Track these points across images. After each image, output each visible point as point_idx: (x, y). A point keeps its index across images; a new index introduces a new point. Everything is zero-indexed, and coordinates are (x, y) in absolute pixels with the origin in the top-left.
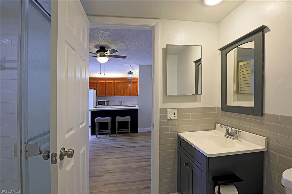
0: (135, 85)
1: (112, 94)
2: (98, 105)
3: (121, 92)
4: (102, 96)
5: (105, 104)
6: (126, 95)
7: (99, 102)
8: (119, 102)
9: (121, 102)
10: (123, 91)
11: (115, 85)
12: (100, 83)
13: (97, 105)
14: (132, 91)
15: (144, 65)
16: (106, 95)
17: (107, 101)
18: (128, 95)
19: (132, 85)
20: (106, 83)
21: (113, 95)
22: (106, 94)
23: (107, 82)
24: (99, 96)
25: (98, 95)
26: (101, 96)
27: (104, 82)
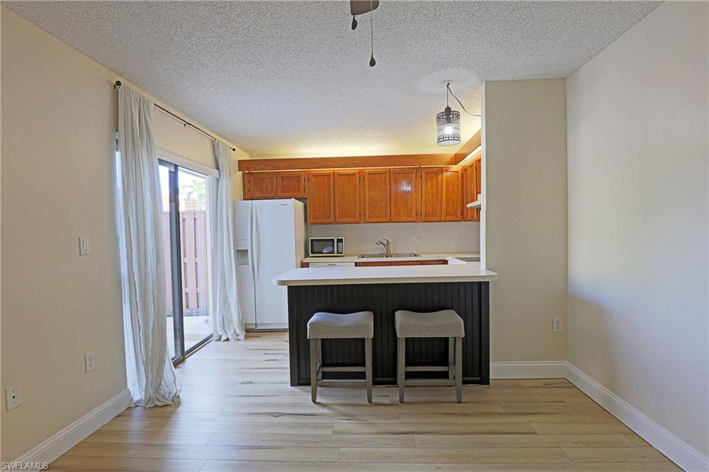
0: (434, 182)
1: (357, 216)
2: (311, 255)
3: (386, 207)
4: (323, 223)
5: (336, 250)
6: (404, 219)
7: (315, 243)
8: (381, 243)
9: (385, 242)
10: (393, 204)
11: (367, 183)
12: (316, 176)
13: (307, 255)
14: (426, 206)
15: (510, 79)
16: (338, 221)
17: (340, 241)
18: (410, 219)
19: (426, 183)
20: (336, 176)
21: (360, 219)
22: (335, 217)
23: (340, 175)
24: (312, 224)
25: (310, 220)
26: (320, 221)
27: (328, 175)
